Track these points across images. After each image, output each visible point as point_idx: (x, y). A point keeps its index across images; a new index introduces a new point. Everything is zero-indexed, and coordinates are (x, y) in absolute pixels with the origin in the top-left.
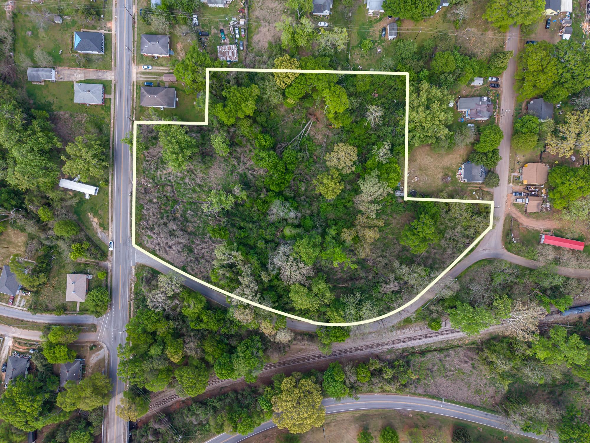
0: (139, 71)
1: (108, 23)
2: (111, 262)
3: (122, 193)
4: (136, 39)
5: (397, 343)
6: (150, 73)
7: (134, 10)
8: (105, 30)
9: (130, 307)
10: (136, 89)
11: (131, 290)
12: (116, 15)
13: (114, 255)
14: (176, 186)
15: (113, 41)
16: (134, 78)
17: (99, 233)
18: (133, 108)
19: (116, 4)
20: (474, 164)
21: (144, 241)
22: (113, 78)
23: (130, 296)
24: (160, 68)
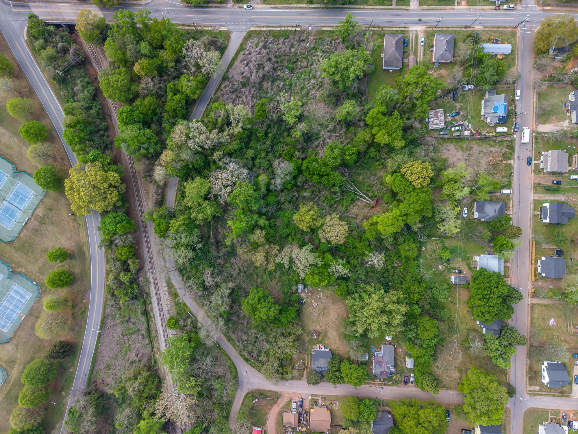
0: (419, 33)
2: (233, 6)
4: (450, 29)
5: (155, 288)
6: (417, 44)
7: (479, 27)
9: (189, 26)
10: (401, 30)
11: (205, 27)
12: (473, 9)
13: (239, 10)
14: (307, 70)
15: (447, 7)
16: (413, 28)
18: (383, 27)
19: (484, 10)
20: (329, 360)
21: (253, 39)
22: (412, 7)
23: (199, 26)
24: (422, 54)
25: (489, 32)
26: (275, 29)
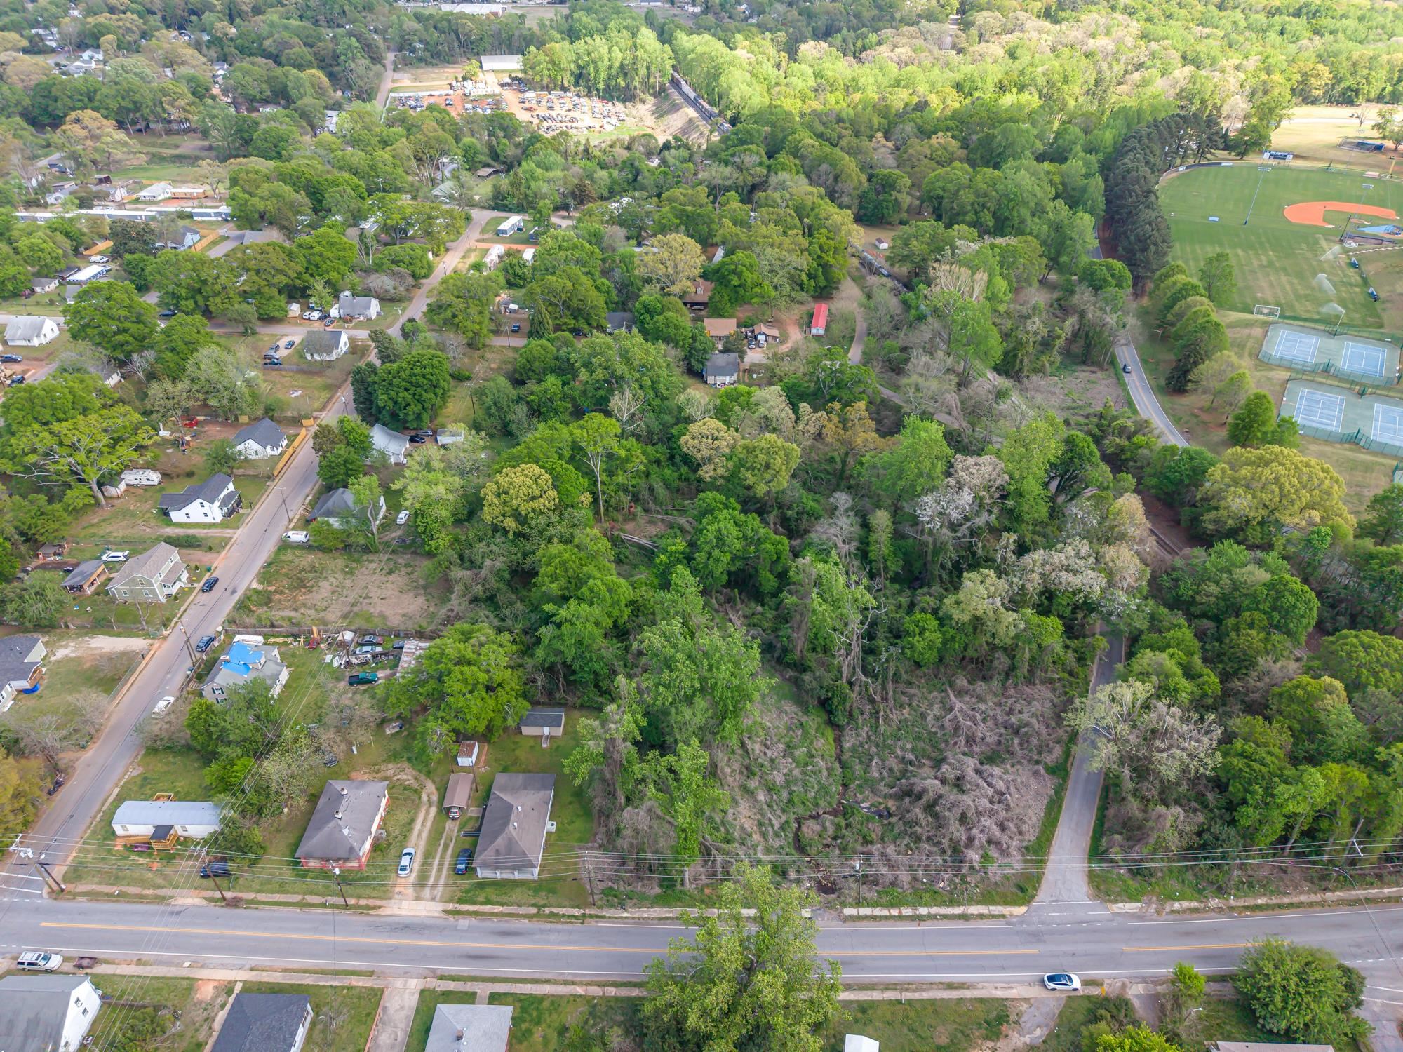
0: (411, 893)
1: (199, 996)
2: (1124, 986)
3: (849, 952)
4: (297, 898)
6: (428, 855)
7: (189, 901)
8: (223, 1006)
10: (474, 903)
11: (1195, 910)
12: (180, 965)
13: (1097, 973)
14: (800, 810)
15: (276, 977)
16: (428, 909)
17: (1027, 1039)
18: (537, 915)
19: (139, 962)
21: (1006, 877)
22: (415, 985)
24: (418, 826)
25: (159, 881)
26: (934, 910)
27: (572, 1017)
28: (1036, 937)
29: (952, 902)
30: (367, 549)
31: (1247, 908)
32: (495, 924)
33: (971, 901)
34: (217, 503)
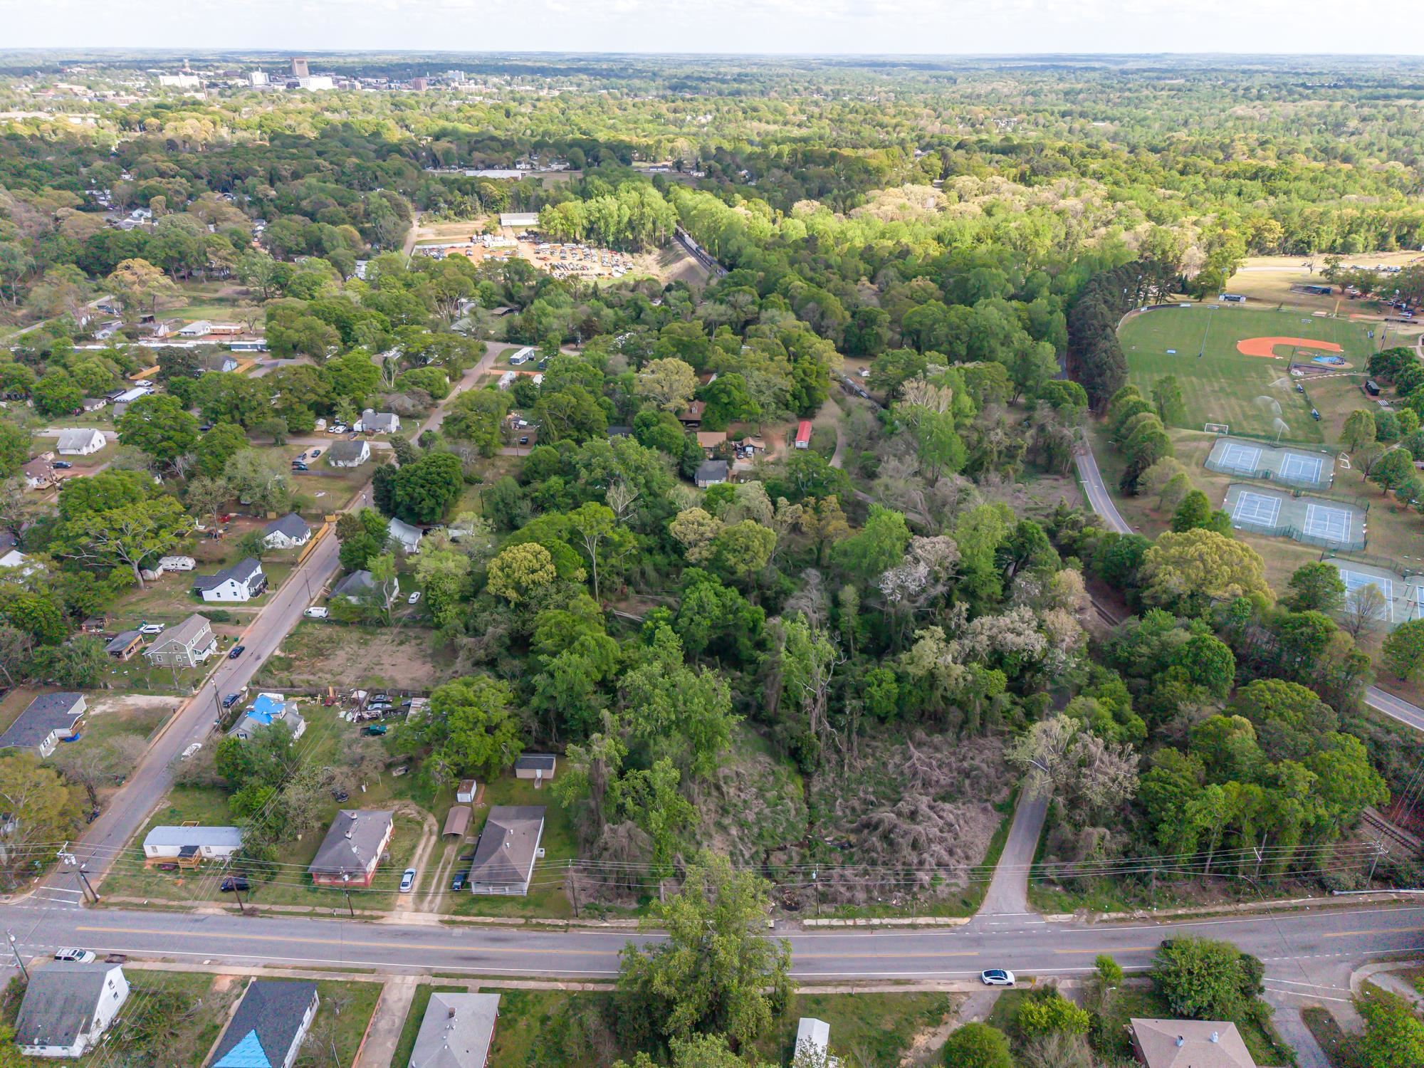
0: (411, 905)
1: (217, 988)
2: (1054, 981)
3: (807, 955)
4: (308, 909)
6: (428, 875)
7: (210, 911)
8: (238, 996)
10: (468, 914)
11: (1122, 920)
12: (201, 963)
13: (1030, 971)
14: (769, 843)
15: (287, 973)
16: (427, 919)
17: (965, 1025)
18: (525, 925)
19: (164, 960)
21: (952, 894)
22: (412, 981)
24: (419, 851)
25: (183, 894)
27: (553, 1008)
28: (977, 942)
29: (903, 915)
30: (381, 623)
31: (1168, 917)
32: (486, 932)
33: (920, 913)
34: (246, 583)
